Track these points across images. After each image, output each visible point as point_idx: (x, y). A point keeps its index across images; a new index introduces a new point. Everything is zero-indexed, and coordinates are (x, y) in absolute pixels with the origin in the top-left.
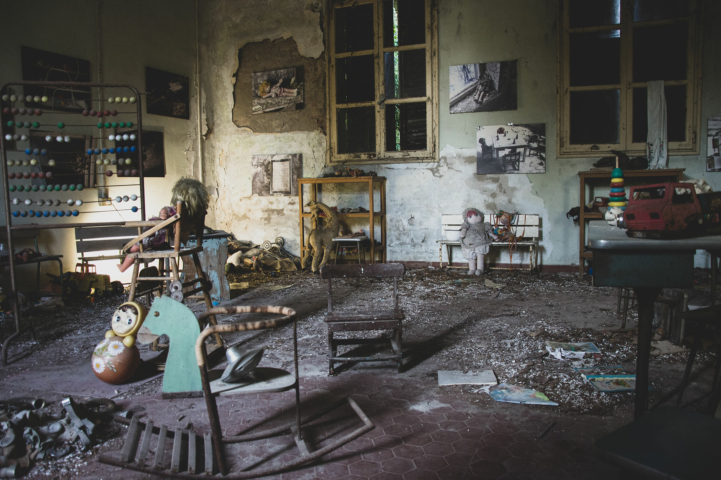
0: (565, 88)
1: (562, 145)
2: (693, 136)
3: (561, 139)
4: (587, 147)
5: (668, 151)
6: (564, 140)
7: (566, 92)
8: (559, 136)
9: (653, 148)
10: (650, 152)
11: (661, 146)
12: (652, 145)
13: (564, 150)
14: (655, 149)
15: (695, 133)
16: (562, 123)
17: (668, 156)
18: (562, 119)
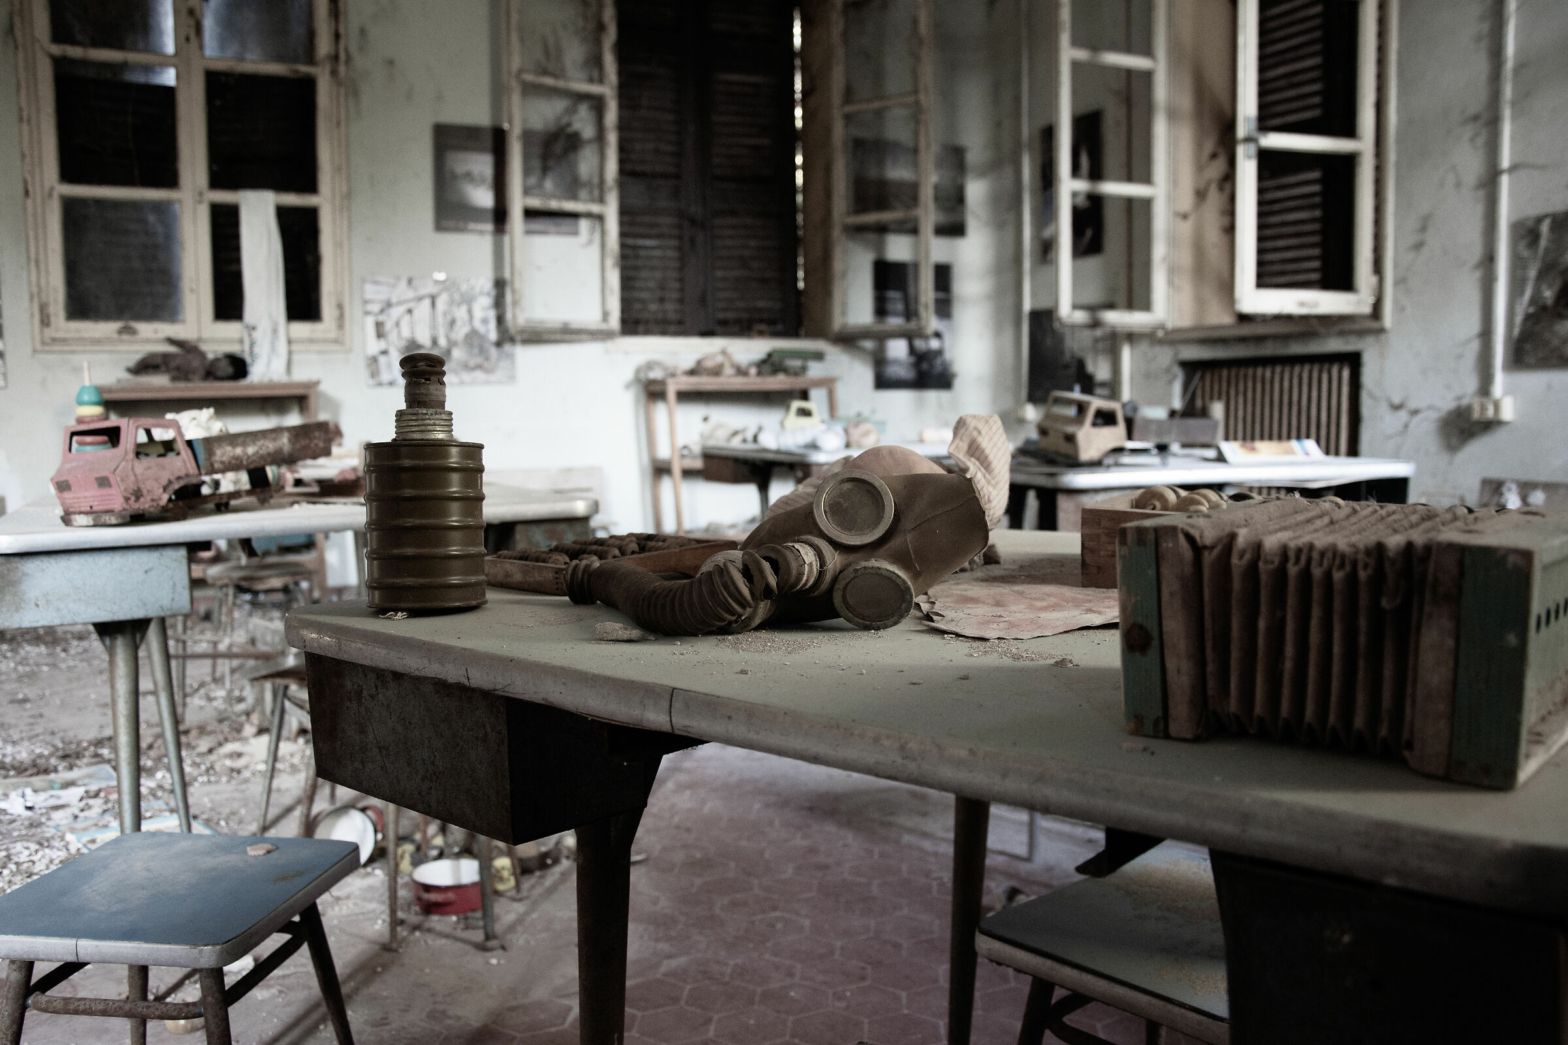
0: (47, 185)
1: (46, 321)
2: (336, 313)
3: (43, 308)
4: (108, 328)
5: (290, 342)
6: (51, 310)
7: (50, 195)
8: (36, 300)
9: (257, 335)
10: (252, 344)
11: (275, 331)
12: (254, 328)
13: (49, 333)
14: (262, 336)
15: (340, 307)
16: (42, 267)
17: (290, 353)
18: (42, 257)
